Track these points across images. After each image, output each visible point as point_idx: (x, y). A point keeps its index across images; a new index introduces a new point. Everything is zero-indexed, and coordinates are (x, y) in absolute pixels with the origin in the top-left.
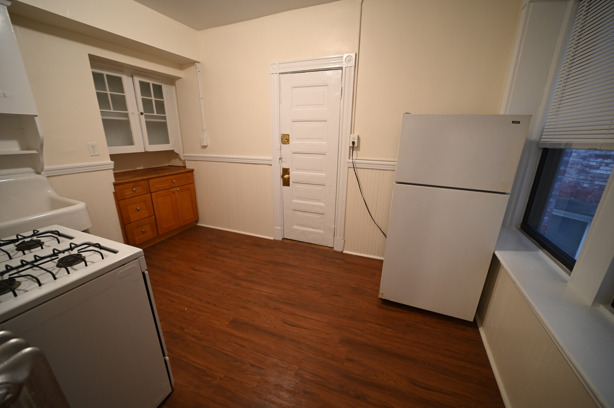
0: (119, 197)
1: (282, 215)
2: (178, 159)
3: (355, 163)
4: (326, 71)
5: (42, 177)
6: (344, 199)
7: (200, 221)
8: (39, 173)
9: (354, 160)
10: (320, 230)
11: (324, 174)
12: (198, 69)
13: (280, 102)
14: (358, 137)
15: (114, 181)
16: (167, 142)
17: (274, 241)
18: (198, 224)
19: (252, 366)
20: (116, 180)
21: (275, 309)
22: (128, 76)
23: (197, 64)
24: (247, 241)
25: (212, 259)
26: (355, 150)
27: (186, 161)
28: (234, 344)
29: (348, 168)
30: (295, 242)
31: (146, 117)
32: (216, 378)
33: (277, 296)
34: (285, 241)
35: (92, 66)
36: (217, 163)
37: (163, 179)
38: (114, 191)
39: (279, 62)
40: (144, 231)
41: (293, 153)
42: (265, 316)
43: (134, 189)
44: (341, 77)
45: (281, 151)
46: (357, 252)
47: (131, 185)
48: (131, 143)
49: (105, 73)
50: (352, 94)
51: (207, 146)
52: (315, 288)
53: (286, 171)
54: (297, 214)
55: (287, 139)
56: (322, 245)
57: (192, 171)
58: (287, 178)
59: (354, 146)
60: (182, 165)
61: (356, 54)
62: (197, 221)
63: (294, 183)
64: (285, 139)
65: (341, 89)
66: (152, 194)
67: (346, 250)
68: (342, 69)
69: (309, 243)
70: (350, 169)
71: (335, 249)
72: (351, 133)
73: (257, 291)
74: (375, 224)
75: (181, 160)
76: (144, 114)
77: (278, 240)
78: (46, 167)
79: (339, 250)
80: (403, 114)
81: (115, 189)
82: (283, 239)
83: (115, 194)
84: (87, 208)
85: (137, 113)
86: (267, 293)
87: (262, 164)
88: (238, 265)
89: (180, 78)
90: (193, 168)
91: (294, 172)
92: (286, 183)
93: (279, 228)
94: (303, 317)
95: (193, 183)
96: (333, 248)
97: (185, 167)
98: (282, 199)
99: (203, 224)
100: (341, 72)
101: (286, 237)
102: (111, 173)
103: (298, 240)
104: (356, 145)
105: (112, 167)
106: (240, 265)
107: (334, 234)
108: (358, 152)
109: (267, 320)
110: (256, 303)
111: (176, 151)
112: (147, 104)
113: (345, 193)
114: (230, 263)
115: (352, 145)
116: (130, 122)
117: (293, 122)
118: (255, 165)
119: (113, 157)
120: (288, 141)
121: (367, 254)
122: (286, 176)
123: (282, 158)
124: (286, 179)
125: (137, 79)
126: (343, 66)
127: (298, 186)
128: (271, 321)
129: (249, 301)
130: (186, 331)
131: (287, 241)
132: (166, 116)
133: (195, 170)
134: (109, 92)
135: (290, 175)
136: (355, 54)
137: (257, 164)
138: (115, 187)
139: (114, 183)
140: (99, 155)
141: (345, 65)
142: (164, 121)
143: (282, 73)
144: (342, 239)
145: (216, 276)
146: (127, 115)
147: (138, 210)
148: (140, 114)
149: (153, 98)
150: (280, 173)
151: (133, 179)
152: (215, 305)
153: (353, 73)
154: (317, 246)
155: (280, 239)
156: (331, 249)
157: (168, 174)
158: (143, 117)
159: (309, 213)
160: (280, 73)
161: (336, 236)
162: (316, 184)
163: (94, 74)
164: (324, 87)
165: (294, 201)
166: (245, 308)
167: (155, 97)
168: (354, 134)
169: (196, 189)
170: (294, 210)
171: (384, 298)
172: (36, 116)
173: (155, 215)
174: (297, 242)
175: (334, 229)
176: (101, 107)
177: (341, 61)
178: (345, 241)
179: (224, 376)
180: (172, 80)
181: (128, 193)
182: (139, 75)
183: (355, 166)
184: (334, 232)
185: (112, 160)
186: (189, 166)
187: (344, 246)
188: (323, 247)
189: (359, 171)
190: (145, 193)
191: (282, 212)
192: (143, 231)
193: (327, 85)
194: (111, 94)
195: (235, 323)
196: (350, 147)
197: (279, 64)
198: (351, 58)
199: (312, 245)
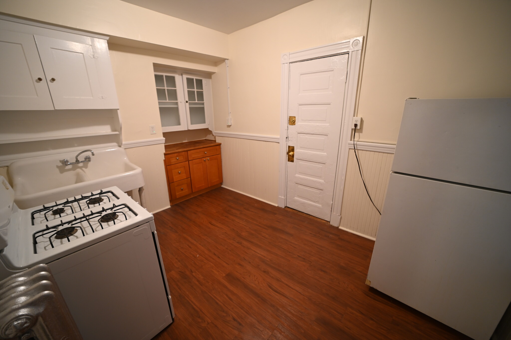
0: (167, 164)
1: (286, 186)
2: (211, 135)
3: (356, 145)
4: (332, 57)
5: (121, 149)
6: (343, 178)
7: (223, 183)
8: (120, 146)
9: (355, 142)
10: (318, 204)
11: (325, 154)
12: (227, 65)
13: (289, 87)
14: (362, 119)
15: (164, 152)
16: (204, 122)
17: (278, 208)
18: (222, 186)
19: (234, 319)
20: (166, 151)
21: (264, 272)
22: (179, 75)
23: (226, 61)
24: (256, 205)
25: (226, 217)
26: (357, 132)
27: (216, 137)
28: (225, 296)
29: (349, 149)
30: (296, 211)
31: (190, 104)
32: (205, 322)
33: (269, 260)
34: (287, 209)
35: (155, 70)
36: (237, 139)
37: (198, 150)
38: (164, 159)
39: (289, 52)
40: (183, 189)
41: (298, 133)
42: (254, 276)
43: (177, 158)
44: (347, 61)
45: (288, 130)
46: (353, 230)
47: (176, 154)
48: (179, 124)
49: (164, 74)
50: (357, 77)
51: (231, 125)
52: (304, 259)
53: (291, 149)
54: (299, 187)
55: (293, 121)
56: (319, 218)
57: (220, 145)
58: (292, 155)
59: (356, 128)
60: (214, 139)
61: (364, 37)
62: (221, 184)
63: (297, 159)
64: (292, 121)
65: (346, 73)
66: (190, 161)
67: (342, 226)
68: (349, 54)
69: (308, 214)
70: (351, 150)
71: (332, 223)
72: (354, 116)
73: (253, 252)
74: (374, 206)
75: (213, 136)
76: (188, 102)
77: (281, 207)
78: (123, 143)
79: (336, 225)
80: (406, 99)
81: (165, 157)
82: (285, 207)
83: (165, 161)
84: (142, 172)
85: (184, 102)
86: (261, 255)
87: (272, 142)
88: (243, 225)
89: (214, 73)
90: (221, 143)
91: (298, 150)
92: (291, 159)
93: (283, 197)
94: (287, 285)
95: (220, 154)
96: (330, 222)
97: (215, 141)
98: (287, 173)
99: (226, 186)
100: (347, 57)
101: (288, 206)
102: (163, 145)
103: (298, 210)
104: (358, 127)
105: (164, 142)
106: (245, 226)
107: (331, 209)
108: (360, 134)
109: (255, 280)
110: (250, 263)
111: (210, 129)
112: (191, 94)
113: (344, 173)
114: (238, 222)
115: (354, 128)
116: (179, 108)
117: (300, 106)
118: (266, 142)
119: (165, 134)
120: (294, 122)
121: (364, 234)
122: (291, 153)
123: (288, 137)
124: (290, 155)
125: (185, 77)
126: (350, 51)
127: (301, 162)
128: (259, 283)
129: (245, 259)
130: (194, 274)
131: (289, 210)
132: (204, 103)
133: (222, 144)
134: (166, 88)
135: (295, 153)
136: (362, 37)
137: (268, 141)
138: (165, 156)
139: (164, 153)
140: (156, 134)
141: (351, 49)
142: (202, 106)
143: (292, 62)
144: (339, 216)
145: (226, 233)
146: (177, 104)
147: (179, 173)
148: (186, 102)
149: (195, 90)
150: (285, 150)
151: (177, 151)
152: (219, 257)
153: (360, 56)
154: (315, 218)
155: (283, 207)
156: (328, 223)
157: (202, 147)
158: (187, 104)
159: (309, 187)
160: (290, 63)
161: (333, 212)
162: (317, 162)
163: (156, 76)
164: (330, 72)
165: (297, 175)
166: (241, 265)
167: (197, 89)
168: (357, 116)
169: (222, 159)
170: (296, 183)
171: (371, 286)
172: (118, 109)
173: (190, 177)
174: (297, 211)
175: (331, 205)
176: (159, 98)
177: (348, 45)
178: (341, 218)
179: (211, 321)
180: (209, 75)
181: (173, 161)
182: (186, 73)
183: (356, 148)
184: (331, 208)
185: (164, 137)
186: (218, 140)
187: (340, 222)
188: (320, 220)
189: (360, 153)
190: (185, 161)
191: (286, 184)
192: (181, 189)
193: (333, 71)
194: (167, 89)
195: (230, 277)
196: (352, 129)
197: (289, 54)
198: (358, 42)
199: (310, 217)
